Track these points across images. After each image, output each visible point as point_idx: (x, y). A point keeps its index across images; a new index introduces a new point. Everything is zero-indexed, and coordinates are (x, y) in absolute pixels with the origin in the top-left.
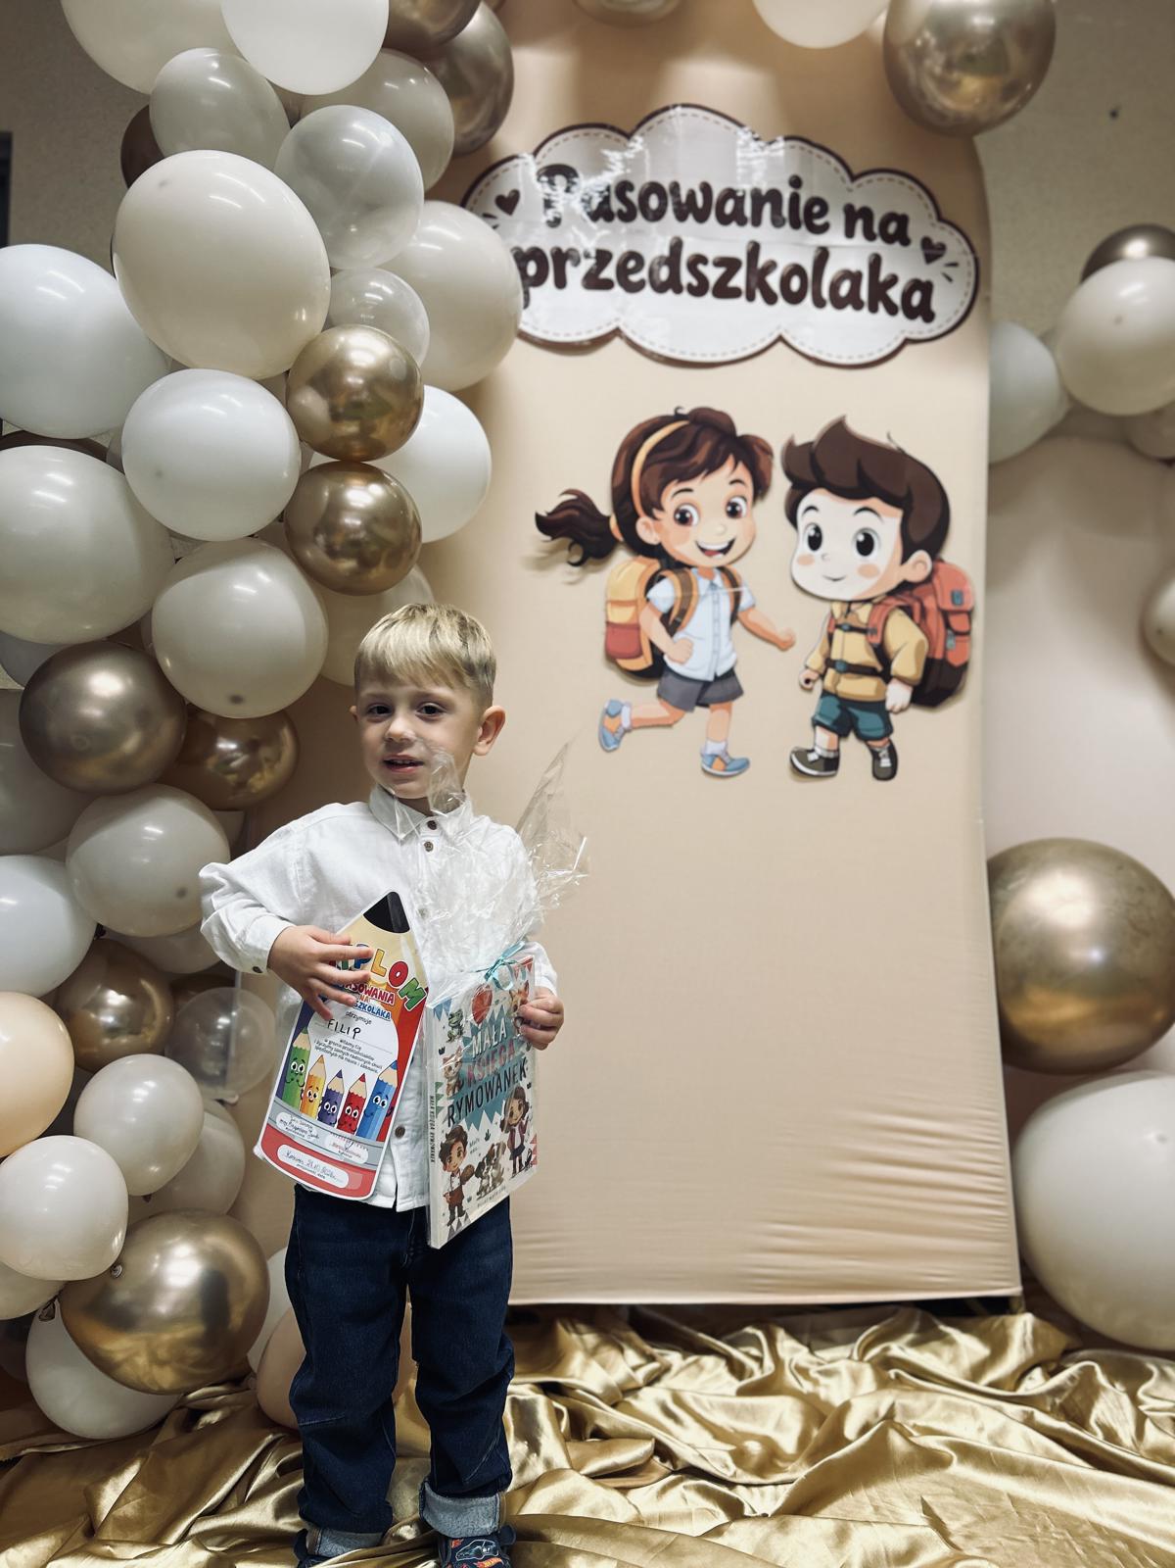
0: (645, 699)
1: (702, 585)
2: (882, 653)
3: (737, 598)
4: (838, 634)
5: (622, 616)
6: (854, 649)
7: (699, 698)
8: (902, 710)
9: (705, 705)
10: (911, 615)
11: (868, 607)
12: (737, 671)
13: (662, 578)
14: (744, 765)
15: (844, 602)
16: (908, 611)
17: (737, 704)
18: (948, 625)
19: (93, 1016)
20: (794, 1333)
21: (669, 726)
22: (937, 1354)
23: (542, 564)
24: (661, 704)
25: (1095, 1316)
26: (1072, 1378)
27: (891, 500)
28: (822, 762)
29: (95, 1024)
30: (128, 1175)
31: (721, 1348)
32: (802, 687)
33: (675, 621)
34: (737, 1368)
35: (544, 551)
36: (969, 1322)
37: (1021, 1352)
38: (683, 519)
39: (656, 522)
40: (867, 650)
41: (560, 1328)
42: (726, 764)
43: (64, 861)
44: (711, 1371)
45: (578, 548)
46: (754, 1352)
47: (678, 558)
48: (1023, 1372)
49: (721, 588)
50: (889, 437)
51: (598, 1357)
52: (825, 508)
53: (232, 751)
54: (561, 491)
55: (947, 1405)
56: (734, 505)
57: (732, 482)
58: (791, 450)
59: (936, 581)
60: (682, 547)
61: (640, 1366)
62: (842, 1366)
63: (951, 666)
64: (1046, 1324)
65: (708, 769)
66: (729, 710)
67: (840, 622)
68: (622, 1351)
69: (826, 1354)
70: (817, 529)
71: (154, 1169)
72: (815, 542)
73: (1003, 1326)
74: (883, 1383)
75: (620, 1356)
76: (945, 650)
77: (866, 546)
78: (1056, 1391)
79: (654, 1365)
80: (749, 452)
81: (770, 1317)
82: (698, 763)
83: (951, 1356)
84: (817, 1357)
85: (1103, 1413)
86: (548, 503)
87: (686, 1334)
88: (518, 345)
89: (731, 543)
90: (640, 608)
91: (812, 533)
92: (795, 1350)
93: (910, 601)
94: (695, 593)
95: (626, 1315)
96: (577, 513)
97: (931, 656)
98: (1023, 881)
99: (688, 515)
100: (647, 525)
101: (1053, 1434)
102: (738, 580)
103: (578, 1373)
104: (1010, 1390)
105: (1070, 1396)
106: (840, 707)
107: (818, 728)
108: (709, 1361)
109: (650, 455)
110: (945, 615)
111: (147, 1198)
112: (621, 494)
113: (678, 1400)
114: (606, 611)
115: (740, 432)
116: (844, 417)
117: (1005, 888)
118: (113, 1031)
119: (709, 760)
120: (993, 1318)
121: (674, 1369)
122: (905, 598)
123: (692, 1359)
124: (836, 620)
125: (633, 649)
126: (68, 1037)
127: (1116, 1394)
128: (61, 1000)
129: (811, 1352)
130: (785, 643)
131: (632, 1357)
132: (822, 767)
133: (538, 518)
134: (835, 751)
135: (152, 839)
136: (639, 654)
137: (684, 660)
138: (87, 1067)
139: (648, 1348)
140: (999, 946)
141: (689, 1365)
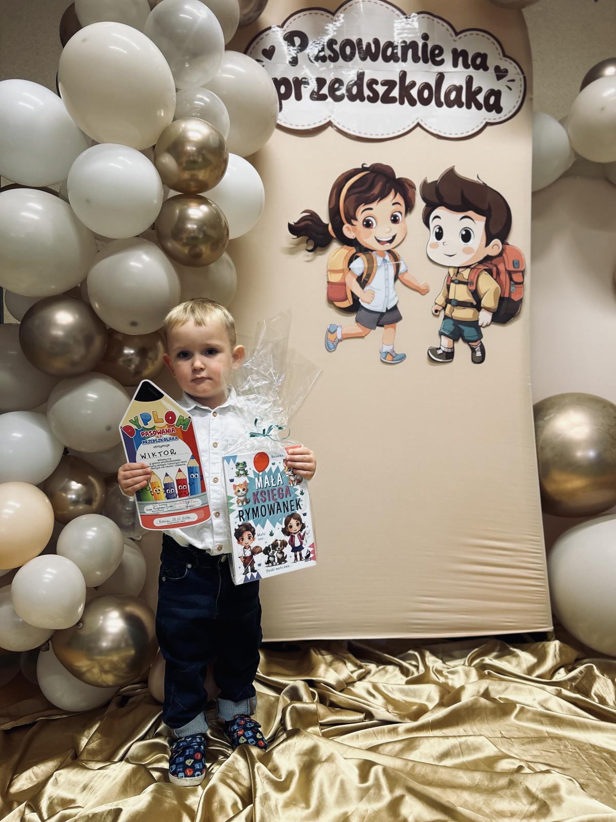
0: (349, 323)
1: (379, 260)
2: (475, 294)
3: (398, 267)
4: (452, 285)
5: (336, 278)
6: (461, 293)
7: (378, 323)
8: (487, 326)
9: (382, 326)
10: (492, 275)
11: (468, 270)
12: (398, 306)
13: (357, 257)
14: (403, 358)
15: (455, 267)
16: (490, 272)
17: (398, 324)
18: (511, 279)
19: (64, 495)
20: (434, 653)
21: (363, 337)
22: (509, 662)
23: (292, 251)
24: (358, 325)
25: (592, 641)
26: (581, 672)
27: (479, 212)
28: (445, 354)
29: (65, 499)
30: (86, 574)
31: (396, 661)
32: (433, 314)
33: (364, 280)
34: (405, 671)
35: (293, 244)
36: (525, 645)
37: (553, 660)
38: (368, 224)
39: (353, 227)
40: (468, 293)
41: (313, 652)
42: (393, 357)
43: (46, 415)
44: (391, 673)
45: (311, 242)
46: (414, 663)
47: (365, 246)
48: (555, 670)
49: (389, 262)
50: (478, 177)
51: (333, 667)
52: (445, 217)
53: (132, 354)
54: (301, 212)
55: (516, 688)
56: (395, 217)
57: (394, 204)
58: (425, 185)
59: (504, 255)
60: (367, 240)
61: (355, 671)
62: (460, 669)
63: (513, 301)
64: (566, 645)
65: (384, 360)
66: (395, 328)
67: (453, 279)
68: (345, 664)
69: (451, 664)
70: (440, 228)
71: (98, 573)
72: (439, 236)
73: (543, 646)
74: (482, 677)
75: (344, 666)
76: (510, 293)
77: (466, 237)
78: (573, 679)
79: (363, 670)
80: (403, 187)
81: (422, 645)
82: (378, 357)
83: (517, 663)
84: (447, 665)
85: (598, 690)
86: (295, 219)
87: (379, 655)
88: (277, 132)
89: (394, 237)
90: (345, 273)
91: (438, 230)
92: (435, 662)
93: (491, 266)
94: (375, 265)
95: (346, 645)
96: (310, 223)
97: (502, 296)
98: (552, 415)
99: (370, 222)
100: (347, 227)
101: (572, 700)
102: (398, 257)
103: (322, 675)
104: (548, 679)
105: (580, 681)
106: (453, 324)
107: (442, 336)
108: (390, 668)
109: (349, 190)
110: (510, 273)
111: (96, 588)
112: (334, 212)
113: (375, 687)
114: (327, 275)
115: (397, 177)
116: (454, 166)
117: (543, 420)
118: (75, 502)
119: (385, 355)
120: (539, 643)
121: (372, 673)
122: (487, 265)
123: (381, 667)
124: (452, 278)
125: (342, 296)
126: (51, 506)
127: (604, 679)
128: (48, 487)
129: (444, 662)
130: (424, 290)
131: (351, 667)
132: (445, 358)
133: (289, 225)
134: (451, 348)
135: (92, 401)
136: (346, 299)
137: (369, 301)
138: (61, 520)
139: (358, 662)
140: (540, 450)
141: (380, 670)
